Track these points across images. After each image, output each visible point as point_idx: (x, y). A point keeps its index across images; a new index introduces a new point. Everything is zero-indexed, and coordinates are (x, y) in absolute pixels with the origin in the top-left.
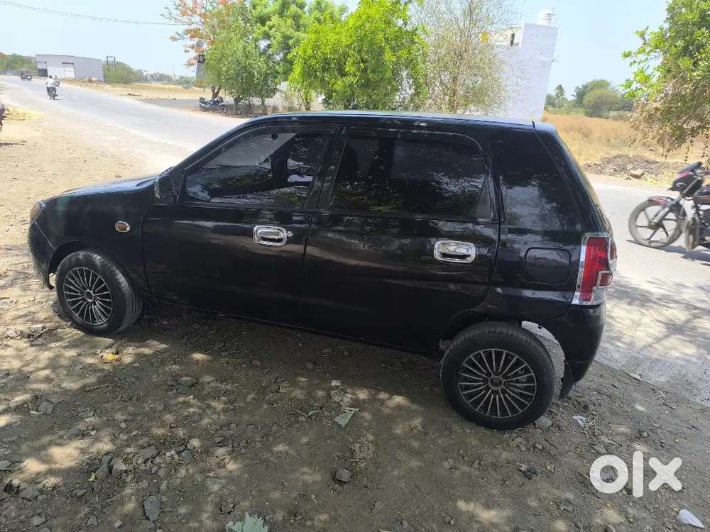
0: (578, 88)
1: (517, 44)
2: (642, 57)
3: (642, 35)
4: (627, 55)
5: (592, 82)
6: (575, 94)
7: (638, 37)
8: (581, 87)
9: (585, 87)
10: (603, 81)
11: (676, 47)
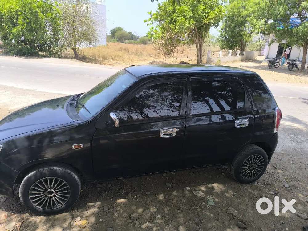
0: (111, 30)
1: (90, 11)
2: (150, 22)
3: (150, 14)
4: (146, 21)
5: (116, 28)
6: (110, 33)
7: (149, 14)
8: (112, 30)
9: (114, 30)
10: (120, 28)
11: (168, 20)
